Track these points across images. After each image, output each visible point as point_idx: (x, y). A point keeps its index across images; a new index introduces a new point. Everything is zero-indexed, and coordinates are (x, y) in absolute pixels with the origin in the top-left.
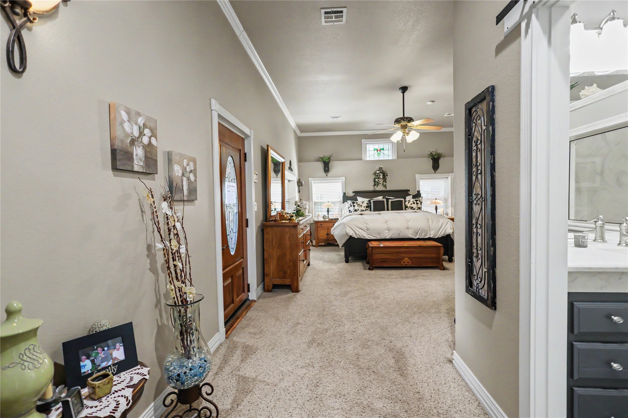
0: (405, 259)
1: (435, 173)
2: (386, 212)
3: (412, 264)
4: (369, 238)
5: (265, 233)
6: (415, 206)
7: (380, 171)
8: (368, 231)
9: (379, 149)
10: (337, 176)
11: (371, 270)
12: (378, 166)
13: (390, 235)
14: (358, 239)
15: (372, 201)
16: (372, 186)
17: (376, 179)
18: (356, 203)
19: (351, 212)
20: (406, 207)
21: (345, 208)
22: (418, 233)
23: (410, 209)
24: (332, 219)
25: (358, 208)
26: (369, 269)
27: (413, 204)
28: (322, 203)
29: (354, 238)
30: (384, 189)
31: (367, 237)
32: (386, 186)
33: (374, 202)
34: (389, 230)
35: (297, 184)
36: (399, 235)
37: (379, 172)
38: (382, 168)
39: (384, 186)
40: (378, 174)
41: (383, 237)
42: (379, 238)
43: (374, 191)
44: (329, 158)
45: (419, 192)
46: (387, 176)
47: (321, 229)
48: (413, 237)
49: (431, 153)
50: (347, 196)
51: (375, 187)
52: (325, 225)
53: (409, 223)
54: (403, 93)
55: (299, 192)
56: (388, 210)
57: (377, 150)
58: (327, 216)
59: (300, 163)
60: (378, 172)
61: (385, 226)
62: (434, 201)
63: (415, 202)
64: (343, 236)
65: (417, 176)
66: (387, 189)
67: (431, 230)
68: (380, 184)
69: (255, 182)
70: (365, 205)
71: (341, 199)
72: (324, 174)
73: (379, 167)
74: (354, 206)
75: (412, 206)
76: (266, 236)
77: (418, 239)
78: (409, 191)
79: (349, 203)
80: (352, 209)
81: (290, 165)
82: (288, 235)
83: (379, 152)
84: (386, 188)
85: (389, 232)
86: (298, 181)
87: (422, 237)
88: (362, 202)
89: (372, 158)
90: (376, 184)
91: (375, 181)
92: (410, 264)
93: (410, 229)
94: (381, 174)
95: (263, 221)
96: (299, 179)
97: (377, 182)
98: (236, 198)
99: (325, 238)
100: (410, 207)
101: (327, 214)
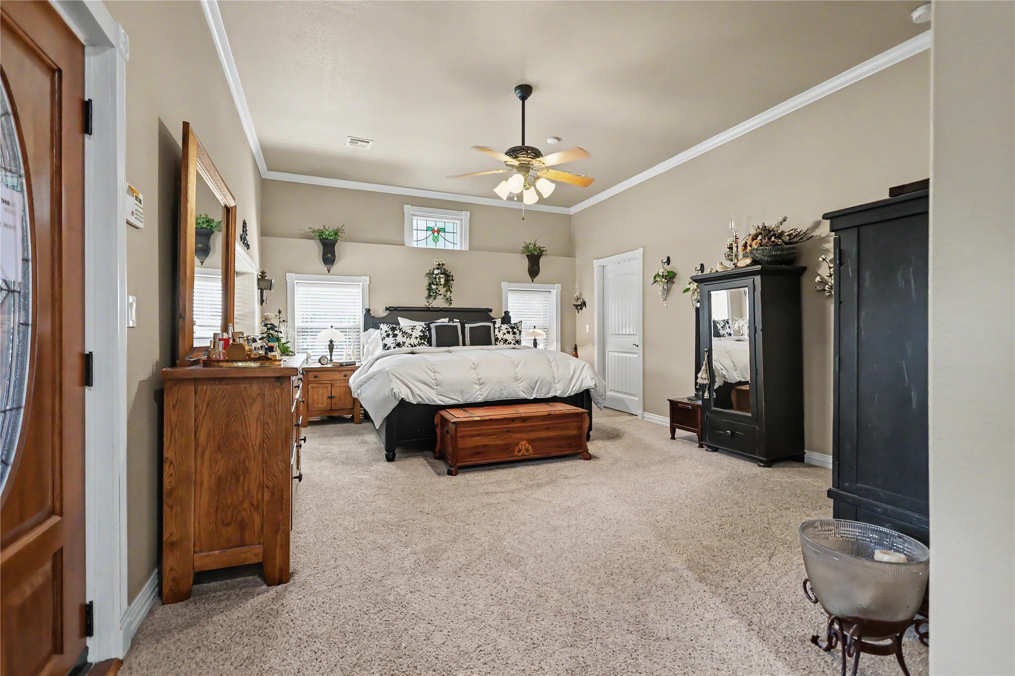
0: (522, 442)
1: (533, 281)
2: (461, 348)
3: (534, 454)
4: (443, 404)
5: (168, 401)
6: (510, 337)
7: (441, 271)
8: (438, 387)
9: (436, 229)
10: (351, 274)
11: (455, 476)
12: (436, 261)
13: (485, 395)
14: (419, 405)
15: (432, 326)
16: (425, 299)
17: (432, 286)
18: (399, 331)
19: (388, 349)
20: (497, 339)
21: (369, 341)
22: (535, 387)
23: (502, 343)
24: (341, 365)
25: (404, 339)
26: (450, 473)
27: (506, 334)
28: (314, 331)
29: (410, 404)
30: (447, 306)
31: (439, 401)
32: (451, 300)
33: (436, 327)
34: (482, 384)
35: (258, 284)
36: (501, 394)
37: (439, 271)
38: (443, 264)
39: (447, 299)
40: (436, 275)
41: (470, 400)
42: (462, 402)
43: (429, 308)
44: (336, 234)
45: (507, 313)
46: (453, 280)
47: (314, 385)
48: (527, 396)
49: (527, 247)
50: (373, 317)
51: (430, 301)
52: (324, 377)
53: (518, 370)
54: (523, 98)
55: (262, 302)
56: (464, 344)
57: (433, 231)
58: (329, 357)
59: (265, 238)
60: (436, 272)
61: (473, 376)
62: (532, 330)
63: (511, 330)
64: (386, 400)
65: (504, 285)
66: (453, 306)
67: (556, 381)
68: (441, 295)
69: (128, 223)
70: (417, 333)
71: (360, 321)
72: (324, 268)
73: (437, 264)
74: (395, 336)
75: (505, 337)
76: (171, 416)
77: (536, 401)
78: (491, 310)
79: (384, 331)
80: (390, 341)
81: (243, 231)
82: (257, 407)
83: (436, 234)
84: (451, 303)
85: (481, 389)
86: (260, 277)
87: (542, 396)
88: (412, 329)
89: (422, 245)
90: (431, 293)
91: (430, 289)
92: (531, 453)
93: (519, 382)
94: (442, 276)
95: (159, 365)
96: (263, 273)
97: (434, 291)
98: (25, 260)
99: (325, 405)
100: (502, 339)
101: (329, 354)
